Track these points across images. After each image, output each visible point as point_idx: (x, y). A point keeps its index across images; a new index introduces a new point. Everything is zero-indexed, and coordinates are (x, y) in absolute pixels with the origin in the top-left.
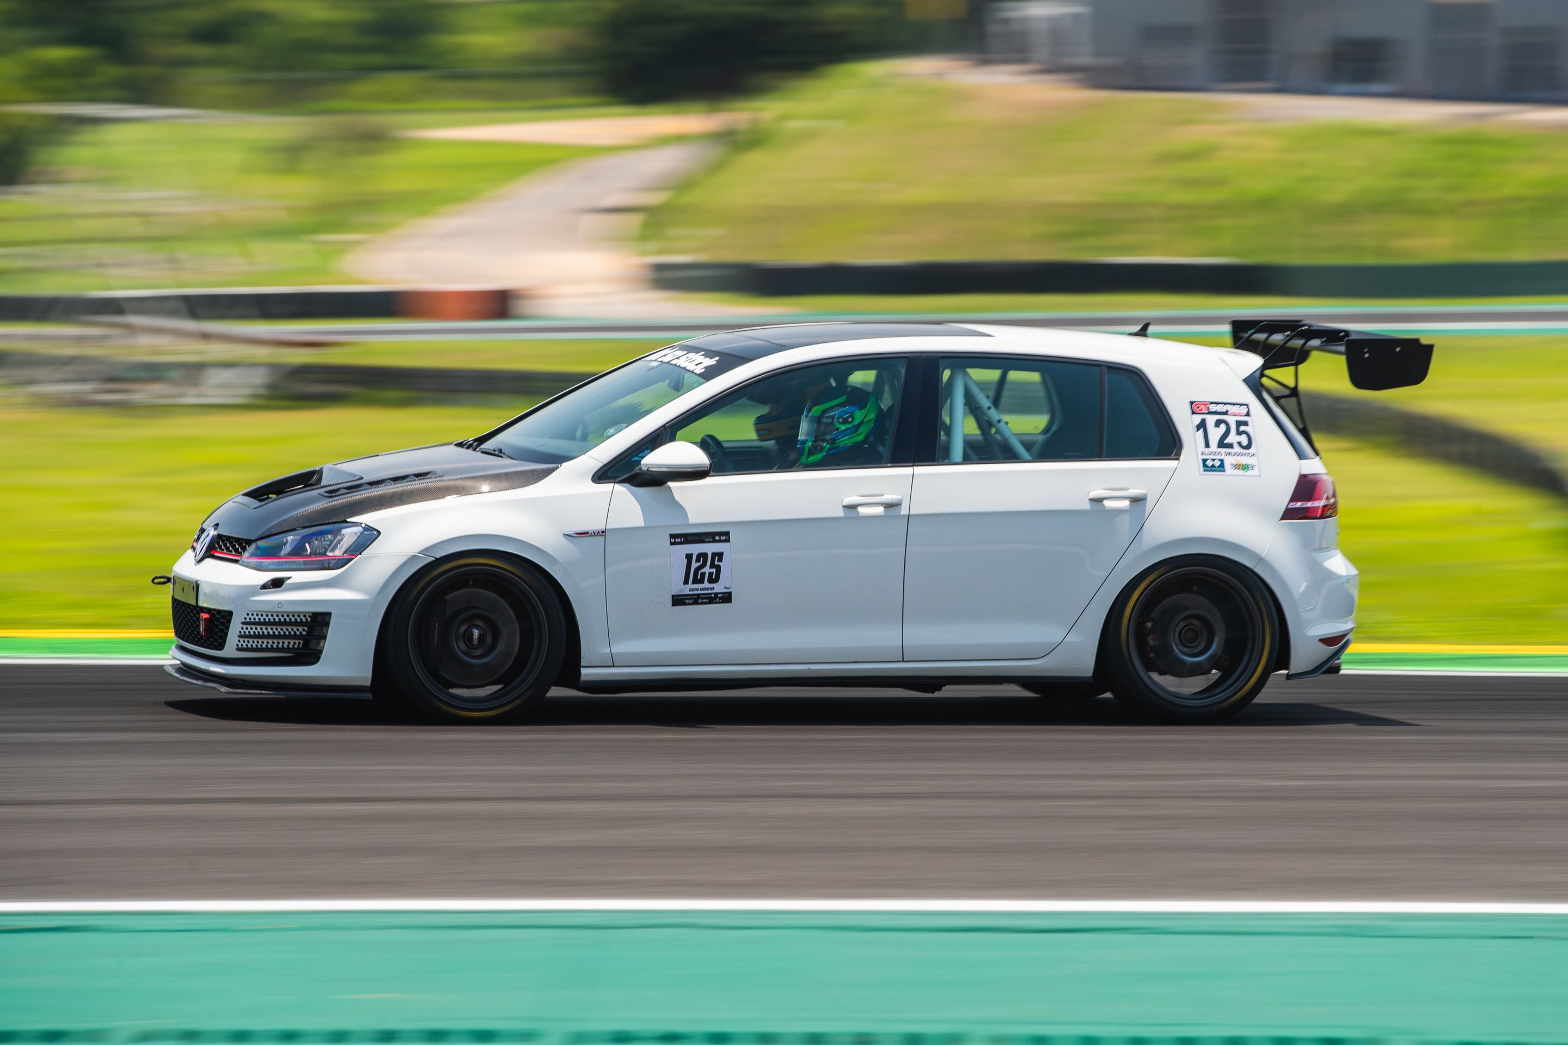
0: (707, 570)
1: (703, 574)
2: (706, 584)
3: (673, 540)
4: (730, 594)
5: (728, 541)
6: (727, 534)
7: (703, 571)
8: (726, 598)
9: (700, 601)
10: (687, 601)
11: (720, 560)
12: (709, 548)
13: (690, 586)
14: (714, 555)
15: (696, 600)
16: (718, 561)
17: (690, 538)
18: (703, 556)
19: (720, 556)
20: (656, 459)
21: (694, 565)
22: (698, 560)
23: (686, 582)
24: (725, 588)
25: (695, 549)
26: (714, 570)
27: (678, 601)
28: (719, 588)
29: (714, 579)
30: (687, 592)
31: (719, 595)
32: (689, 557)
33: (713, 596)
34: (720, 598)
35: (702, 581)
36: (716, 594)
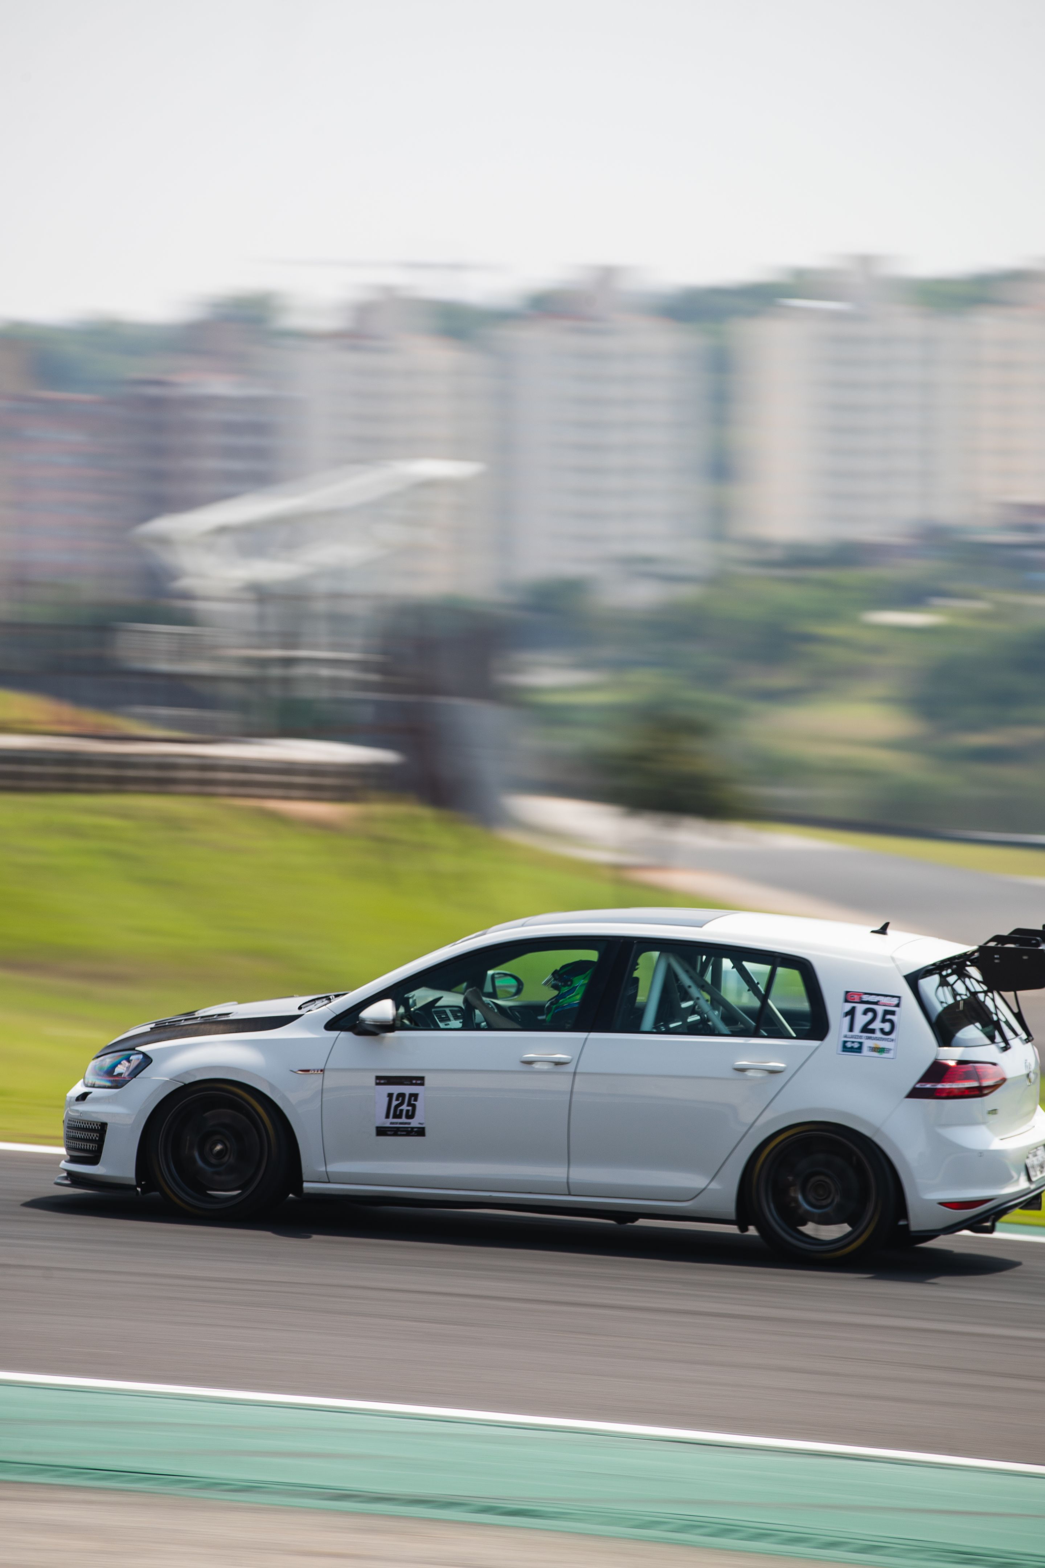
0: (404, 1107)
1: (402, 1111)
2: (404, 1120)
3: (378, 1081)
4: (423, 1129)
5: (423, 1084)
6: (422, 1078)
7: (401, 1108)
8: (420, 1132)
9: (399, 1133)
10: (389, 1133)
11: (416, 1100)
12: (407, 1090)
13: (391, 1120)
14: (411, 1095)
15: (395, 1132)
16: (414, 1101)
17: (392, 1080)
18: (401, 1096)
19: (415, 1096)
20: (371, 1013)
21: (395, 1103)
22: (397, 1099)
23: (387, 1116)
24: (420, 1124)
25: (396, 1089)
26: (410, 1108)
27: (381, 1131)
28: (414, 1123)
29: (411, 1115)
30: (388, 1125)
31: (415, 1130)
32: (390, 1096)
33: (409, 1129)
34: (416, 1132)
35: (400, 1117)
36: (412, 1128)
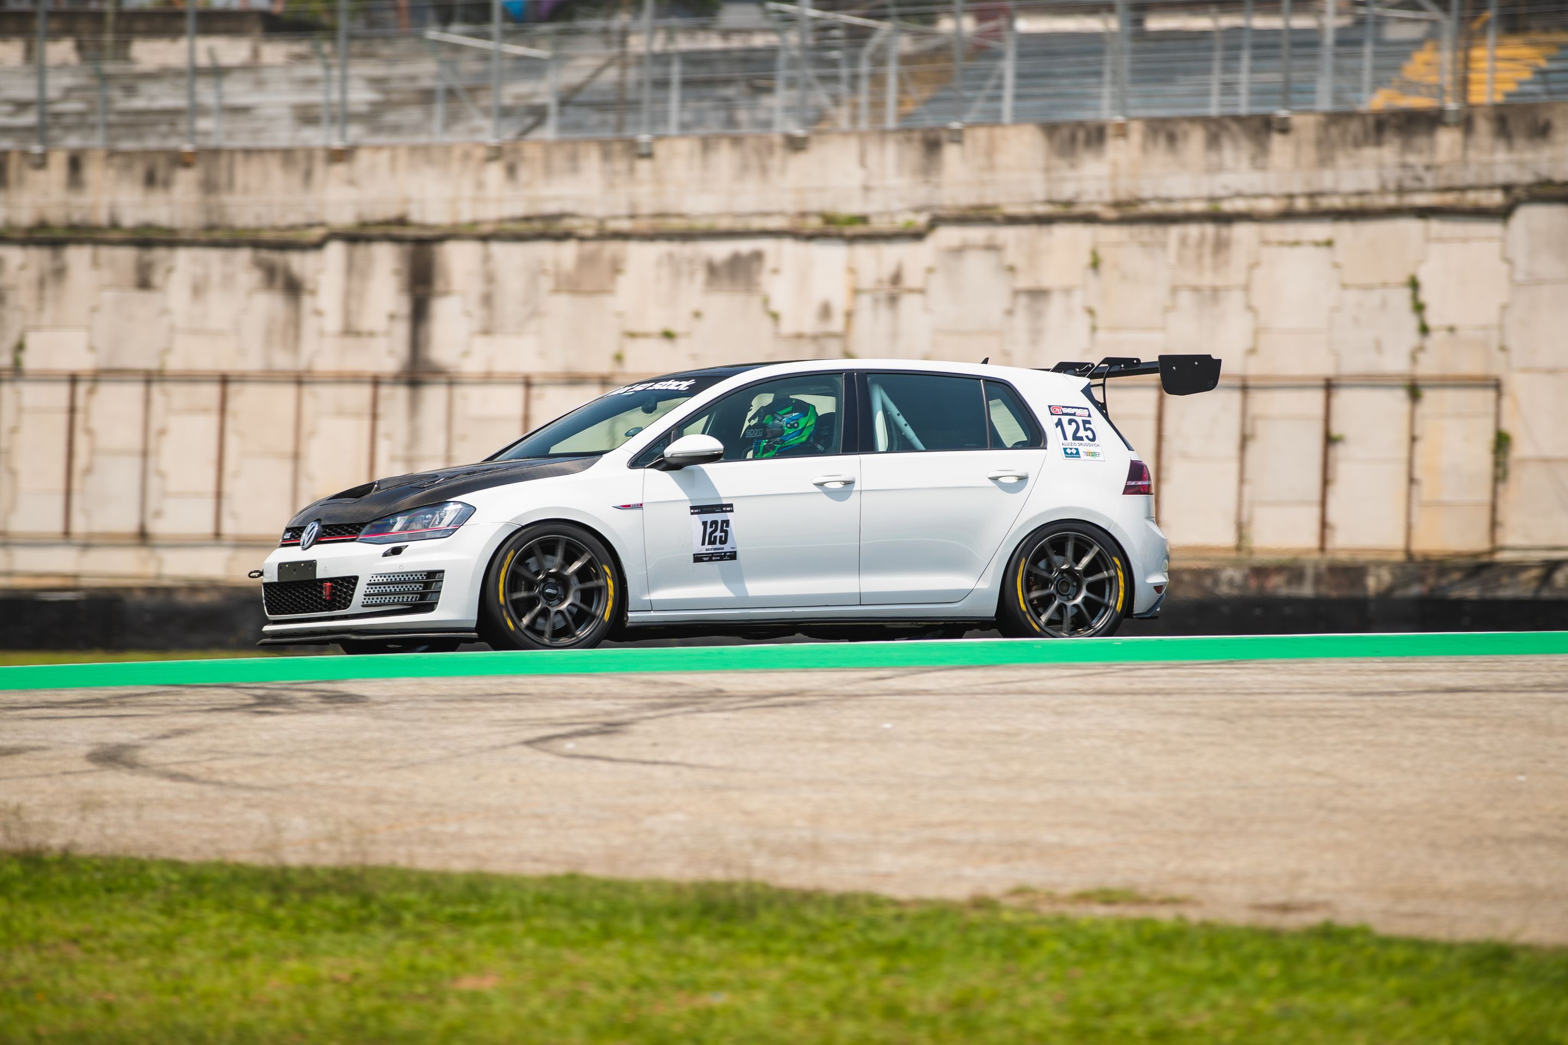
0: (718, 534)
1: (715, 537)
2: (718, 545)
3: (692, 511)
4: (735, 552)
5: (732, 511)
6: (731, 505)
7: (715, 535)
8: (733, 556)
9: (714, 558)
10: (705, 559)
11: (727, 526)
12: (719, 517)
13: (707, 546)
14: (723, 522)
15: (711, 558)
16: (726, 527)
17: (705, 509)
18: (714, 523)
19: (726, 522)
20: (675, 449)
21: (709, 530)
22: (711, 527)
23: (703, 544)
24: (732, 548)
25: (709, 517)
26: (723, 534)
27: (698, 558)
28: (727, 548)
29: (723, 541)
30: (704, 552)
31: (728, 554)
32: (705, 524)
33: (723, 554)
34: (728, 556)
35: (714, 543)
36: (725, 553)
